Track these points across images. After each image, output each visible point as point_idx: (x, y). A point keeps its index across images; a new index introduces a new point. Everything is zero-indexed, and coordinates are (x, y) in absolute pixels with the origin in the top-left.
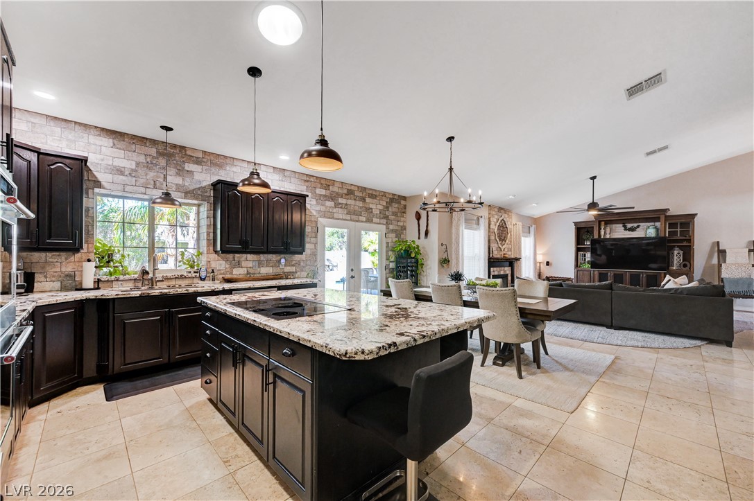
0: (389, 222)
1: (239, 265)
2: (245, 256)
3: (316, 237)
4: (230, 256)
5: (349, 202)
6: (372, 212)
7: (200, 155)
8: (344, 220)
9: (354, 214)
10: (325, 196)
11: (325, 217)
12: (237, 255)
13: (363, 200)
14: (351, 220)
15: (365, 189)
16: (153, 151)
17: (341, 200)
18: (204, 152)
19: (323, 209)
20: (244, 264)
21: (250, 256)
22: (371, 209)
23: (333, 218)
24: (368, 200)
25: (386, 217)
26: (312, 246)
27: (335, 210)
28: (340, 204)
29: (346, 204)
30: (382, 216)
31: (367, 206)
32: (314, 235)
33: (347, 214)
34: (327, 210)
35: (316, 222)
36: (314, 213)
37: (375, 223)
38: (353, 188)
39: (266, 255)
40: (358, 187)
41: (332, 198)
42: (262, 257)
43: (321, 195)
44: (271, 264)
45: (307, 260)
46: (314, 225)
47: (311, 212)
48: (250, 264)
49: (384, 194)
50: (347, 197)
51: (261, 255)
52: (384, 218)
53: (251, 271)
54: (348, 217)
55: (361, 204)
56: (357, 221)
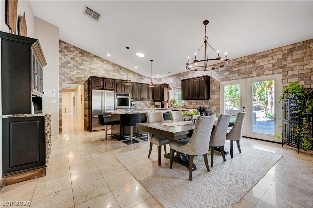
0: (286, 70)
1: (191, 104)
2: (193, 101)
3: (219, 91)
4: (189, 101)
5: (240, 68)
6: (263, 68)
7: (183, 74)
8: (236, 79)
9: (245, 74)
10: (224, 70)
11: (224, 81)
12: (191, 101)
13: (254, 62)
14: (242, 78)
15: (255, 55)
16: (175, 77)
17: (234, 69)
18: (184, 73)
19: (223, 77)
20: (193, 103)
21: (194, 101)
22: (262, 66)
23: (229, 80)
24: (258, 61)
25: (284, 67)
26: (217, 96)
27: (230, 76)
28: (234, 71)
29: (238, 70)
30: (276, 67)
31: (258, 65)
32: (218, 90)
33: (239, 75)
34: (225, 77)
35: (219, 84)
36: (218, 80)
37: (267, 75)
38: (243, 59)
39: (199, 100)
40: (248, 56)
41: (228, 70)
42: (198, 101)
43: (221, 71)
44: (200, 104)
45: (214, 102)
46: (218, 86)
47: (216, 80)
48: (194, 104)
49: (280, 49)
50: (239, 66)
51: (197, 100)
52: (280, 68)
53: (195, 106)
54: (240, 77)
55: (251, 66)
56: (247, 78)
